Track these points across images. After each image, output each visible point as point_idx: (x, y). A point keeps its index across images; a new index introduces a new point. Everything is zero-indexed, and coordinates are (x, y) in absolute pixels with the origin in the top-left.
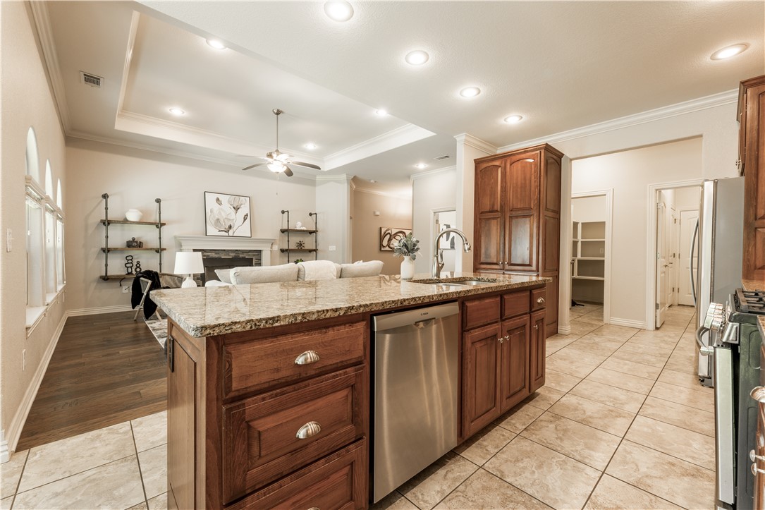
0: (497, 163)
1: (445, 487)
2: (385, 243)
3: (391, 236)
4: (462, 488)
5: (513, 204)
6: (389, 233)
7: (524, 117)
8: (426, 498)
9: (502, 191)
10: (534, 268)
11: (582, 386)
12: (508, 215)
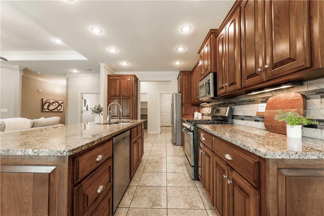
0: (117, 78)
1: (130, 197)
2: (46, 107)
3: (49, 103)
4: (135, 194)
5: (123, 94)
6: (48, 102)
7: (128, 64)
8: (126, 203)
9: (119, 89)
10: (131, 117)
11: (151, 153)
12: (121, 98)
